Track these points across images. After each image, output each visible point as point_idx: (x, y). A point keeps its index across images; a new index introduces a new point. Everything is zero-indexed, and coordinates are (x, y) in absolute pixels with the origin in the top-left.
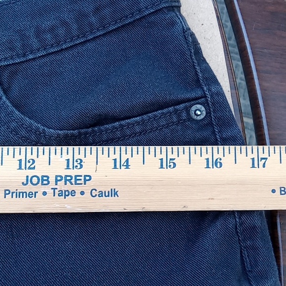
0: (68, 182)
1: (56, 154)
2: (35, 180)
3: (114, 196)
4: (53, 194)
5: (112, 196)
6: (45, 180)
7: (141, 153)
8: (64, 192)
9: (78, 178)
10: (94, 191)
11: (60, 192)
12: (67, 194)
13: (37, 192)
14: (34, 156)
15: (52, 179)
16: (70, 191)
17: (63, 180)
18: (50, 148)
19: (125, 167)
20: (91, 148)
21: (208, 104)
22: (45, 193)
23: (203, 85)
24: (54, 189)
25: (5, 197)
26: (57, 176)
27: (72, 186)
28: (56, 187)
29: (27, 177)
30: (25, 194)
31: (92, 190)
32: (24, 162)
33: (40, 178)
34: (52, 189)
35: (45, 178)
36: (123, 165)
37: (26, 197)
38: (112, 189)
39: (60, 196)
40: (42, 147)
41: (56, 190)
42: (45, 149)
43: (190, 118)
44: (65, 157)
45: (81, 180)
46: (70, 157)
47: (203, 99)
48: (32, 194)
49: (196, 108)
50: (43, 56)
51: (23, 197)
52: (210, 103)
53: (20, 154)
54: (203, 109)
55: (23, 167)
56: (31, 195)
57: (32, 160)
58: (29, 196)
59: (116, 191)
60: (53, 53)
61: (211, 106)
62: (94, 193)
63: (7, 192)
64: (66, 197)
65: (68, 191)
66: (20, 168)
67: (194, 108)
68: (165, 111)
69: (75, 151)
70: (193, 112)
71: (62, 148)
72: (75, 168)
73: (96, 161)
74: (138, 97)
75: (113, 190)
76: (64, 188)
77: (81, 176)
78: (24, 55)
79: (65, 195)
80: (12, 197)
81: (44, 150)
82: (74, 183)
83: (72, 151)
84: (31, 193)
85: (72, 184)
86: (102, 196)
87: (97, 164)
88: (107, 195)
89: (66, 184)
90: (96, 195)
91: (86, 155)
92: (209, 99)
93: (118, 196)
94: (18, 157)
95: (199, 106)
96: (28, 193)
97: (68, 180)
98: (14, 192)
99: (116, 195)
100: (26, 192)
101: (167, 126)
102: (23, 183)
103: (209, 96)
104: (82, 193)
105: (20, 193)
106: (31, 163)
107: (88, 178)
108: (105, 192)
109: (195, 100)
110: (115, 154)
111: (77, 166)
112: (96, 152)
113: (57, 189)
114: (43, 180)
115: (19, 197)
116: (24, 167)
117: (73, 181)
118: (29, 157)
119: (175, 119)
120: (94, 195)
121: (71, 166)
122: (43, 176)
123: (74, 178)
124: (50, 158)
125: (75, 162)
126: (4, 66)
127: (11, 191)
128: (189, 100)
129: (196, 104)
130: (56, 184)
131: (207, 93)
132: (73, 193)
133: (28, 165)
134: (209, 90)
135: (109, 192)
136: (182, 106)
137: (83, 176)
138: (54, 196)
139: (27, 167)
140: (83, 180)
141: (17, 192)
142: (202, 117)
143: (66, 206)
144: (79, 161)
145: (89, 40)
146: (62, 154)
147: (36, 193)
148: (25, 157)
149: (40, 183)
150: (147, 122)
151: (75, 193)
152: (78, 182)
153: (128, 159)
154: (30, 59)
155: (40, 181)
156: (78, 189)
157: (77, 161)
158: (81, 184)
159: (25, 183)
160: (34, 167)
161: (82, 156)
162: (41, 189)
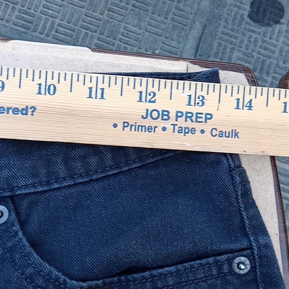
0: (188, 119)
1: (177, 89)
2: (155, 114)
3: (235, 137)
4: (172, 130)
5: (232, 137)
6: (165, 115)
7: (265, 94)
8: (184, 129)
9: (199, 115)
10: (214, 130)
11: (180, 129)
12: (187, 131)
13: (157, 127)
14: (155, 89)
15: (173, 115)
16: (190, 128)
17: (184, 117)
18: (172, 82)
19: (248, 108)
20: (214, 85)
21: (254, 257)
22: (164, 129)
23: (249, 234)
24: (174, 125)
25: (123, 130)
26: (177, 112)
27: (192, 123)
28: (176, 123)
29: (147, 110)
30: (144, 128)
31: (213, 129)
32: (145, 94)
33: (161, 113)
34: (172, 125)
35: (165, 113)
36: (246, 106)
37: (145, 131)
38: (232, 130)
39: (180, 133)
40: (164, 80)
41: (176, 127)
42: (167, 82)
43: (232, 272)
44: (187, 92)
45: (201, 118)
46: (192, 93)
47: (248, 251)
48: (152, 129)
49: (239, 261)
50: (69, 186)
51: (142, 131)
52: (256, 256)
53: (141, 86)
54: (248, 262)
55: (143, 99)
56: (150, 129)
57: (153, 93)
58: (148, 131)
59: (237, 132)
60: (81, 183)
61: (257, 260)
62: (214, 132)
63: (126, 124)
64: (186, 134)
65: (188, 128)
66: (140, 100)
67: (237, 260)
68: (204, 261)
69: (197, 87)
70: (236, 265)
71: (184, 83)
72: (196, 105)
73: (218, 99)
74: (174, 244)
75: (234, 131)
76: (184, 125)
77: (202, 114)
78: (48, 183)
79: (185, 133)
80: (131, 130)
81: (165, 84)
82: (194, 120)
83: (195, 87)
84: (150, 128)
85: (193, 122)
86: (222, 136)
87: (219, 103)
88: (227, 135)
89: (186, 121)
90: (216, 135)
91: (209, 92)
92: (256, 252)
93: (238, 138)
94: (138, 88)
95: (243, 259)
96: (147, 127)
97: (188, 117)
98: (133, 125)
99: (236, 137)
100: (145, 126)
101: (205, 279)
102: (142, 116)
103: (256, 249)
104: (202, 132)
105: (139, 126)
106: (151, 96)
107: (209, 116)
108: (226, 132)
109: (240, 251)
110: (238, 93)
111: (198, 103)
112: (219, 89)
113: (177, 125)
114: (163, 115)
115: (138, 131)
116: (145, 100)
117: (194, 118)
118: (150, 89)
119: (215, 272)
120: (214, 134)
121: (192, 103)
122: (163, 111)
123: (195, 115)
124: (171, 92)
125: (197, 99)
126: (24, 194)
127: (130, 124)
128: (232, 251)
129: (241, 256)
130: (177, 121)
131: (253, 244)
132: (193, 131)
133: (149, 98)
134: (257, 241)
135: (229, 132)
136: (224, 257)
137: (204, 114)
138: (174, 132)
139: (148, 100)
140: (204, 118)
141: (136, 126)
142: (246, 271)
143: (185, 143)
144: (201, 98)
145: (123, 171)
146: (184, 90)
147: (155, 127)
148: (145, 89)
149: (160, 117)
150: (182, 273)
151: (195, 131)
152: (199, 120)
153: (251, 100)
154: (54, 189)
155: (161, 115)
156: (198, 127)
157: (199, 98)
158: (202, 122)
159: (145, 116)
160: (155, 101)
161: (204, 93)
162: (161, 124)
